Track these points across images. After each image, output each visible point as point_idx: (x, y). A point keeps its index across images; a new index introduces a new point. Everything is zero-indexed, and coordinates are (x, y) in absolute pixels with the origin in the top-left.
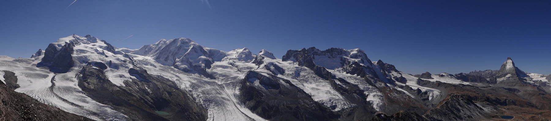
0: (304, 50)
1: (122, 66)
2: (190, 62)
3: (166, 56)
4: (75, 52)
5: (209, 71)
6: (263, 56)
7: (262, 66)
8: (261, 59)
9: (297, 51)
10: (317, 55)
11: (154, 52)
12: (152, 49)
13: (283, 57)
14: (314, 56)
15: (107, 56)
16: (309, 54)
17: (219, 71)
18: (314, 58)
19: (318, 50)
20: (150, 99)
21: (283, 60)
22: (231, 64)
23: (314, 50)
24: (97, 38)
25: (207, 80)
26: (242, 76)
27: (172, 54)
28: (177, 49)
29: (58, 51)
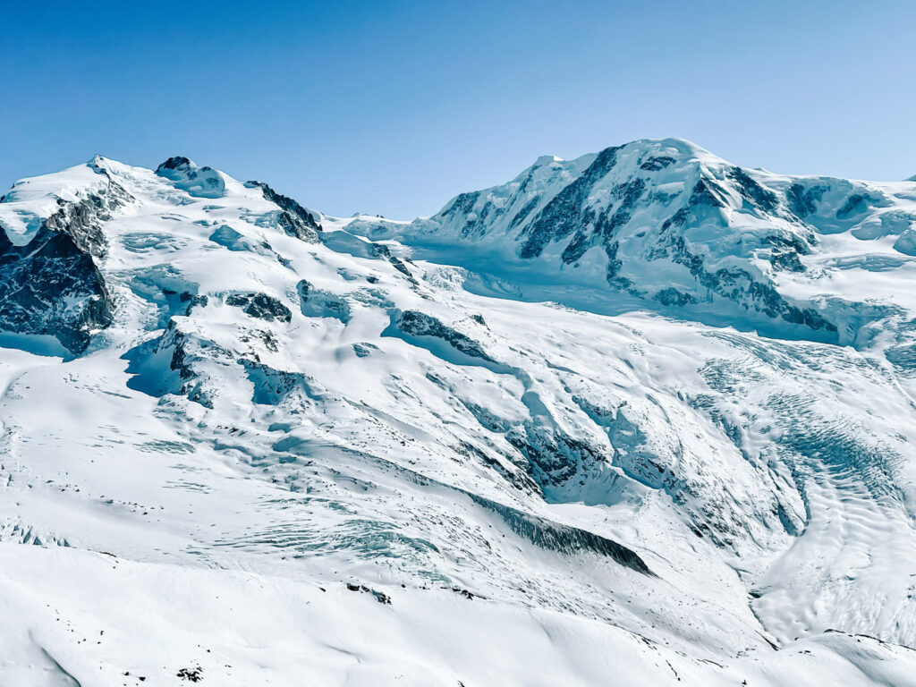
2: (689, 255)
3: (570, 239)
11: (514, 223)
20: (507, 446)
24: (223, 175)
27: (597, 229)
28: (620, 198)
29: (18, 249)
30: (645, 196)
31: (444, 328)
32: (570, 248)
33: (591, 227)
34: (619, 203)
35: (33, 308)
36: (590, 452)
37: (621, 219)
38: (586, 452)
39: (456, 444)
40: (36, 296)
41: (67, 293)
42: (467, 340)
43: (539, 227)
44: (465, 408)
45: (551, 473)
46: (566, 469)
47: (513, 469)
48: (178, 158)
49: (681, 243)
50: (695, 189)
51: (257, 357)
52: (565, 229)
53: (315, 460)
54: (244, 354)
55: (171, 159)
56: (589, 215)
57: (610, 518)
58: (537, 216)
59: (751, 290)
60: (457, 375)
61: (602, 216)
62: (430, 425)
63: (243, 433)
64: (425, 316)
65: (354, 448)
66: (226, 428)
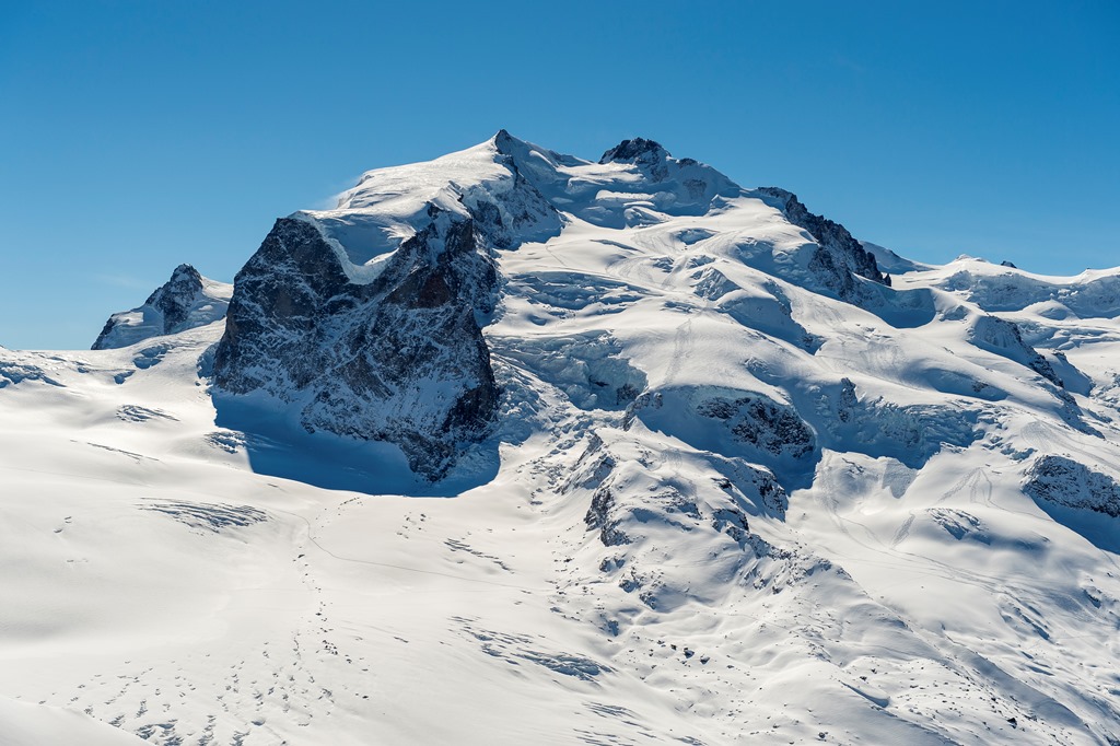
1: (951, 429)
4: (515, 304)
15: (811, 344)
29: (356, 290)
35: (368, 393)
40: (374, 373)
41: (426, 371)
48: (639, 141)
51: (744, 521)
54: (720, 512)
55: (626, 143)
62: (1075, 692)
63: (704, 661)
64: (1083, 468)
65: (912, 718)
66: (674, 647)
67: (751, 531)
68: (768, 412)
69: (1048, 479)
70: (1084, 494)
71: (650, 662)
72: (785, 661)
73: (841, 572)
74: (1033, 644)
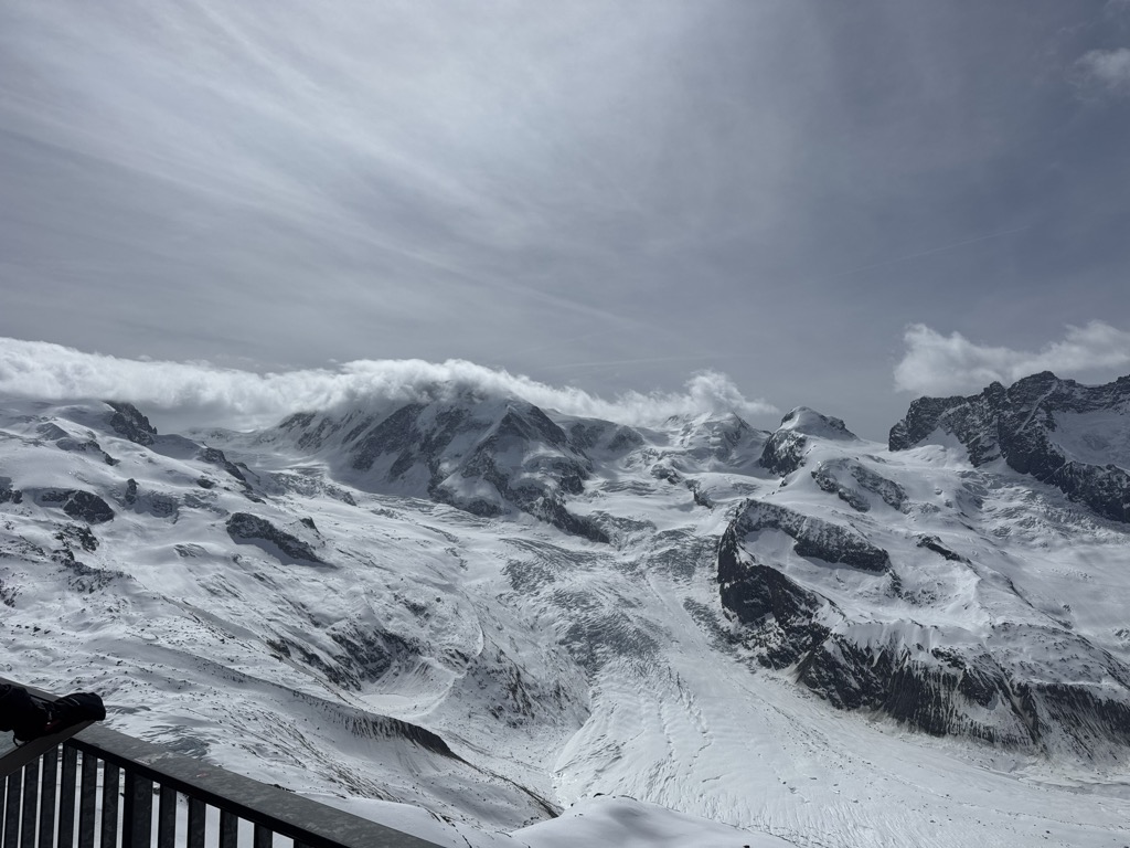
0: (994, 392)
1: (191, 501)
2: (497, 474)
3: (394, 457)
5: (578, 507)
6: (801, 436)
7: (800, 474)
8: (791, 448)
9: (959, 400)
10: (1066, 408)
11: (345, 441)
12: (336, 428)
13: (892, 431)
14: (1049, 416)
15: (110, 461)
16: (1023, 410)
17: (620, 505)
18: (1051, 425)
19: (1071, 383)
20: (328, 642)
21: (897, 444)
22: (662, 474)
23: (1050, 386)
25: (574, 544)
26: (713, 524)
27: (423, 447)
28: (443, 424)
30: (462, 424)
31: (275, 530)
32: (398, 463)
33: (418, 445)
34: (443, 427)
36: (405, 644)
37: (443, 442)
38: (401, 645)
39: (277, 640)
42: (296, 541)
43: (371, 442)
44: (290, 606)
45: (367, 666)
46: (381, 662)
47: (333, 663)
49: (491, 464)
50: (503, 421)
51: (71, 555)
52: (393, 447)
53: (124, 660)
54: (57, 551)
56: (415, 436)
57: (419, 705)
58: (370, 434)
59: (544, 505)
60: (284, 576)
61: (428, 437)
62: (253, 623)
63: (46, 633)
64: (256, 518)
65: (170, 647)
66: (27, 627)
67: (76, 560)
68: (86, 497)
69: (238, 524)
70: (257, 529)
71: (11, 637)
72: (98, 627)
73: (130, 577)
74: (232, 602)
